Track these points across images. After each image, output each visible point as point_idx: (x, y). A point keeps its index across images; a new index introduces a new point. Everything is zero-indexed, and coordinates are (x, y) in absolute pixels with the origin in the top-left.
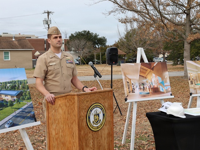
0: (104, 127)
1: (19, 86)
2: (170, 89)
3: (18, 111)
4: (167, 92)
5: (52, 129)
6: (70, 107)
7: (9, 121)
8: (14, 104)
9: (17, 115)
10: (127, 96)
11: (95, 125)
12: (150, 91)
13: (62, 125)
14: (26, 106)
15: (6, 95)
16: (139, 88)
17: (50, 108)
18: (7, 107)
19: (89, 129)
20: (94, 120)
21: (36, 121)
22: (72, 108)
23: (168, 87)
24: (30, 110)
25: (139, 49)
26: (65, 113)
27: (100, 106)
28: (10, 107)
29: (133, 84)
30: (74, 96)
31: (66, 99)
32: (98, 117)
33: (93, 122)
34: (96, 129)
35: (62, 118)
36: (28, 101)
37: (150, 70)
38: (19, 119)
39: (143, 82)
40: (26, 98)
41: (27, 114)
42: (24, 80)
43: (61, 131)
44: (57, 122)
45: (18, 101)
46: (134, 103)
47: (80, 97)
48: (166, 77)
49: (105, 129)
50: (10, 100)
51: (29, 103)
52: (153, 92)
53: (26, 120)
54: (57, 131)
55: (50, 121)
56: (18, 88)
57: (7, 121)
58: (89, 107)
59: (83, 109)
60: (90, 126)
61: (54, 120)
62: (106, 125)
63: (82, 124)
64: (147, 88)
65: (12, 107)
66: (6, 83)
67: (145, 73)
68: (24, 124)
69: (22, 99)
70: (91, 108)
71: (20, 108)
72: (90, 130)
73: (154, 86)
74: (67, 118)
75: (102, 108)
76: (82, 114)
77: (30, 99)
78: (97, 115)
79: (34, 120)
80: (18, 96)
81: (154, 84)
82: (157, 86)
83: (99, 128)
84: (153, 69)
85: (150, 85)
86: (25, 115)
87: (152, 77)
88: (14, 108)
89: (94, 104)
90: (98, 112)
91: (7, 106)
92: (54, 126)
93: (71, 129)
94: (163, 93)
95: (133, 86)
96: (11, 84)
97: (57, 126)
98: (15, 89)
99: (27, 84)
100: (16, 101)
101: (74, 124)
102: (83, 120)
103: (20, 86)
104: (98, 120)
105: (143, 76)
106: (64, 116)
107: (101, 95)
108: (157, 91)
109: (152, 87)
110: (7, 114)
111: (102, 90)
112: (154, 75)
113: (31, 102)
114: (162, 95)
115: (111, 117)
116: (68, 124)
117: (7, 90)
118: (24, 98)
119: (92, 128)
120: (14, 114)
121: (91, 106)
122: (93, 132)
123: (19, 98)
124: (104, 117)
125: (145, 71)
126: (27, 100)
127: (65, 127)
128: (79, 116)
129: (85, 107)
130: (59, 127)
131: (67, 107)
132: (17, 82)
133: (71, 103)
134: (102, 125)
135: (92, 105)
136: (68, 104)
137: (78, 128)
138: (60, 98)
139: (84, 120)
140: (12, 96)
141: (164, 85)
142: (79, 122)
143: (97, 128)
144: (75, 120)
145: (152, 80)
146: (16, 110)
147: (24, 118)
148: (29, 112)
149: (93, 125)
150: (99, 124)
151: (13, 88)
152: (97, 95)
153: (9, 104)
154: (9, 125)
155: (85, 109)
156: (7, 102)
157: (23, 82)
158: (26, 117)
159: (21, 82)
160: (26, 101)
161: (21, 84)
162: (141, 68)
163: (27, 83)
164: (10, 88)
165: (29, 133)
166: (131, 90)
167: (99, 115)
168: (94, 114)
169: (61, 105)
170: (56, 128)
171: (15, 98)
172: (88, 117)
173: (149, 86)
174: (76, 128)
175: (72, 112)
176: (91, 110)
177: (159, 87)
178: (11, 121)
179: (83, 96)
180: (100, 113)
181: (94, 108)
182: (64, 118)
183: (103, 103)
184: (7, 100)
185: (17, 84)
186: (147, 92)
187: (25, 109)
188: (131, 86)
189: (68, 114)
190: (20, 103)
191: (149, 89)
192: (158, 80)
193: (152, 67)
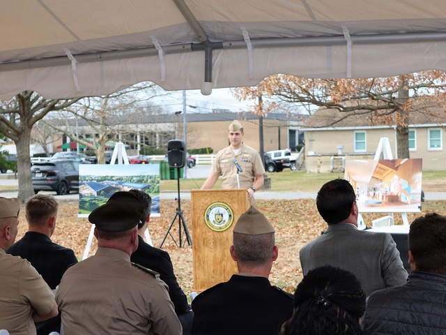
1: (147, 180)
2: (419, 199)
4: (413, 202)
11: (216, 225)
12: (383, 199)
20: (215, 220)
23: (416, 196)
27: (224, 205)
32: (220, 217)
33: (213, 222)
34: (218, 229)
37: (391, 170)
39: (375, 187)
40: (153, 191)
42: (155, 175)
48: (417, 180)
51: (155, 197)
52: (389, 201)
58: (209, 205)
59: (200, 206)
60: (209, 224)
64: (379, 195)
66: (133, 176)
67: (382, 174)
70: (211, 206)
72: (209, 229)
73: (392, 193)
75: (228, 208)
77: (158, 192)
78: (219, 215)
81: (392, 191)
82: (398, 193)
83: (223, 229)
84: (396, 169)
85: (386, 191)
87: (392, 180)
89: (215, 202)
90: (221, 212)
94: (406, 204)
96: (138, 178)
98: (142, 182)
99: (159, 179)
102: (199, 218)
103: (149, 180)
104: (222, 221)
105: (377, 179)
107: (227, 194)
108: (395, 201)
109: (389, 194)
112: (396, 177)
113: (158, 196)
114: (403, 206)
117: (132, 183)
119: (212, 227)
121: (211, 204)
122: (214, 232)
124: (231, 218)
125: (382, 171)
129: (203, 205)
132: (146, 176)
134: (227, 226)
135: (213, 203)
139: (201, 218)
141: (409, 193)
143: (220, 229)
145: (391, 184)
149: (213, 224)
151: (140, 181)
152: (221, 194)
159: (150, 177)
160: (152, 194)
162: (377, 167)
164: (136, 181)
167: (222, 215)
168: (214, 213)
172: (206, 215)
173: (383, 192)
176: (210, 208)
177: (400, 195)
180: (225, 213)
181: (215, 207)
183: (230, 203)
186: (378, 201)
191: (383, 196)
192: (401, 185)
193: (396, 166)
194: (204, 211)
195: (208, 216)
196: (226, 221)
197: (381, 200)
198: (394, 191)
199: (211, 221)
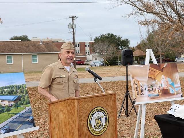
0: (107, 131)
1: (17, 91)
2: (180, 91)
3: (15, 117)
4: (178, 93)
5: (54, 134)
6: (70, 112)
7: (5, 127)
8: (11, 109)
9: (14, 120)
10: (136, 98)
11: (97, 130)
12: (159, 92)
13: (63, 130)
14: (24, 111)
15: (3, 100)
16: (148, 90)
17: (52, 112)
18: (4, 112)
19: (90, 134)
20: (96, 125)
21: (34, 126)
22: (72, 112)
23: (178, 89)
24: (28, 115)
25: (148, 50)
26: (66, 117)
27: (102, 110)
28: (7, 112)
29: (141, 86)
30: (74, 100)
31: (66, 104)
32: (100, 121)
33: (95, 127)
34: (98, 133)
35: (63, 122)
36: (27, 105)
37: (159, 71)
38: (16, 124)
39: (152, 84)
40: (25, 103)
41: (25, 119)
42: (23, 85)
43: (62, 135)
44: (58, 126)
45: (15, 106)
46: (143, 105)
47: (80, 101)
48: (176, 78)
49: (108, 133)
50: (6, 105)
51: (28, 108)
52: (163, 93)
53: (23, 125)
54: (58, 135)
55: (52, 126)
56: (16, 93)
57: (2, 127)
58: (90, 111)
59: (84, 113)
60: (92, 130)
61: (56, 124)
62: (109, 129)
63: (82, 129)
64: (156, 90)
65: (9, 112)
66: (3, 88)
67: (154, 75)
68: (22, 129)
69: (20, 104)
70: (92, 112)
71: (17, 113)
72: (92, 135)
73: (163, 88)
74: (68, 123)
75: (105, 112)
76: (83, 118)
77: (29, 103)
78: (99, 119)
79: (33, 125)
80: (16, 101)
81: (163, 86)
82: (167, 88)
83: (102, 132)
84: (162, 70)
85: (160, 87)
86: (23, 120)
87: (161, 79)
88: (11, 114)
89: (95, 108)
90: (100, 116)
91: (2, 111)
92: (56, 130)
93: (72, 134)
94: (174, 94)
95: (142, 88)
96: (8, 89)
97: (58, 131)
98: (13, 94)
99: (26, 89)
100: (14, 106)
101: (75, 128)
102: (83, 125)
103: (18, 90)
104: (100, 125)
105: (152, 78)
106: (65, 121)
107: (103, 99)
108: (167, 93)
109: (162, 88)
110: (3, 120)
111: (105, 93)
112: (163, 76)
113: (30, 107)
114: (173, 96)
115: (115, 121)
116: (69, 128)
117: (3, 95)
118: (23, 102)
119: (94, 132)
120: (11, 119)
121: (92, 110)
122: (95, 137)
123: (17, 103)
124: (107, 121)
125: (154, 73)
126: (25, 104)
127: (66, 131)
128: (79, 121)
129: (86, 111)
130: (61, 131)
131: (67, 111)
132: (14, 86)
133: (71, 108)
134: (104, 129)
135: (94, 109)
136: (68, 109)
137: (79, 133)
138: (61, 102)
139: (85, 125)
140: (9, 101)
141: (174, 87)
142: (79, 127)
143: (100, 133)
144: (75, 125)
145: (162, 81)
146: (13, 115)
147: (21, 123)
148: (27, 117)
149: (95, 129)
150: (101, 128)
151: (11, 93)
152: (99, 99)
153: (5, 110)
154: (5, 130)
155: (86, 113)
156: (3, 107)
157: (22, 86)
158: (24, 122)
159: (19, 87)
160: (24, 106)
161: (19, 89)
162: (150, 70)
163: (26, 87)
164: (7, 93)
165: (44, 134)
166: (139, 92)
167: (101, 119)
168: (95, 118)
169: (62, 109)
170: (58, 133)
171: (13, 103)
172: (89, 122)
173: (158, 87)
174: (76, 133)
175: (72, 116)
176: (92, 114)
177: (169, 89)
178: (7, 127)
179: (83, 100)
180: (102, 117)
181: (95, 113)
182: (65, 122)
183: (106, 106)
184: (4, 105)
185: (15, 88)
186: (156, 94)
187: (23, 114)
188: (140, 88)
189: (69, 118)
190: (17, 108)
191: (158, 90)
192: (167, 82)
193: (161, 69)
194: (87, 118)
195: (90, 122)
196: (104, 125)
197: (158, 93)
198: (165, 86)
199: (93, 127)
